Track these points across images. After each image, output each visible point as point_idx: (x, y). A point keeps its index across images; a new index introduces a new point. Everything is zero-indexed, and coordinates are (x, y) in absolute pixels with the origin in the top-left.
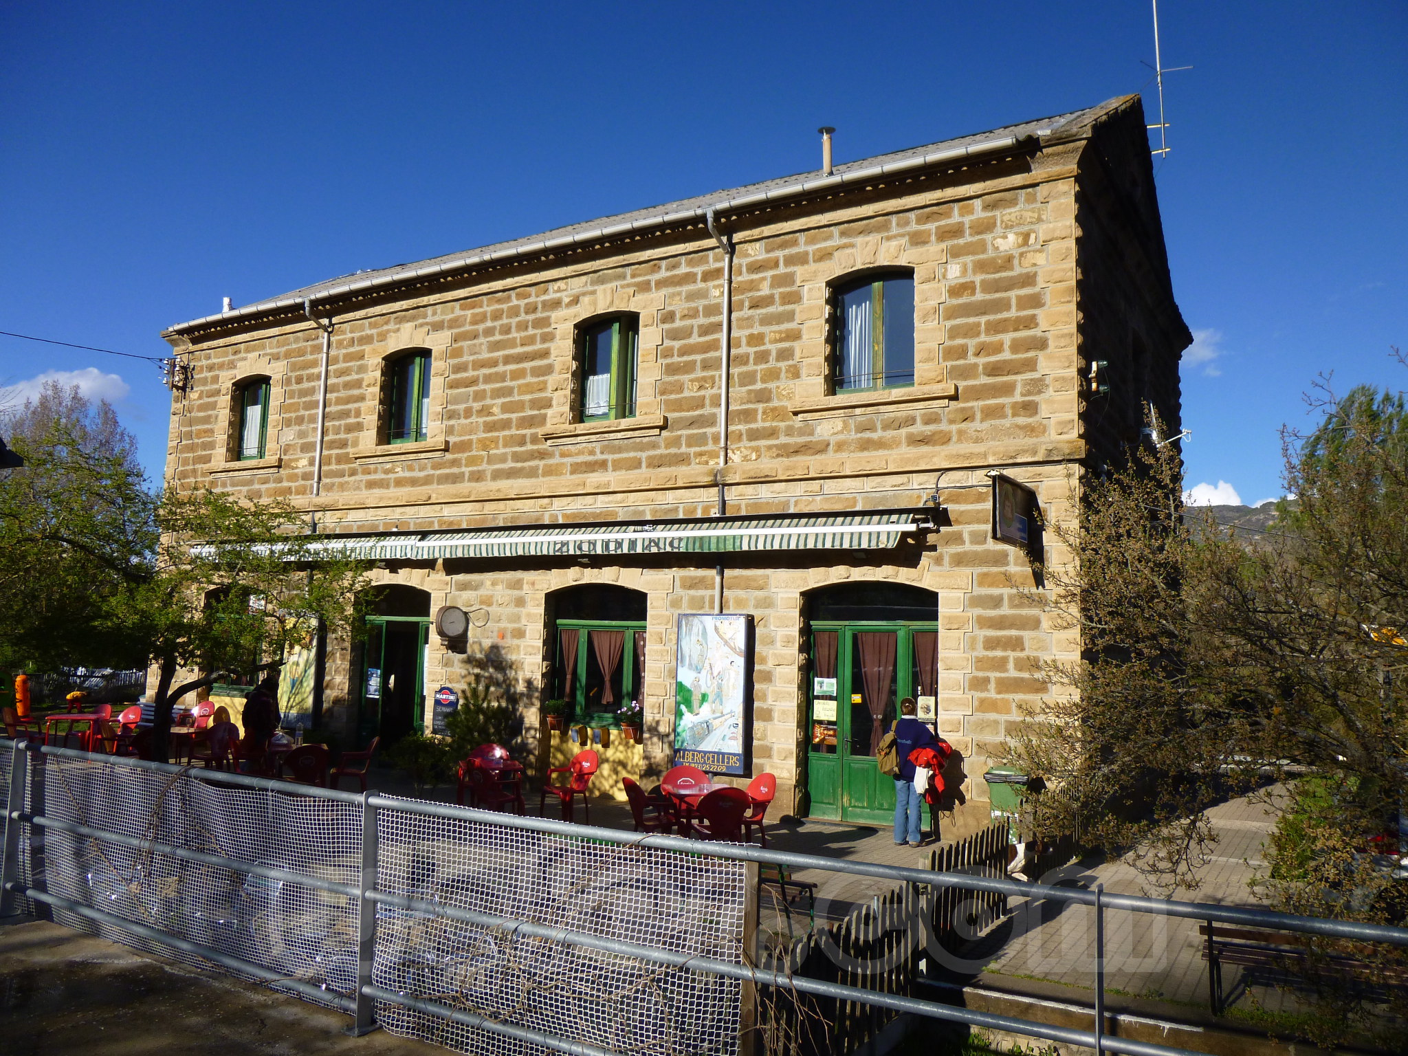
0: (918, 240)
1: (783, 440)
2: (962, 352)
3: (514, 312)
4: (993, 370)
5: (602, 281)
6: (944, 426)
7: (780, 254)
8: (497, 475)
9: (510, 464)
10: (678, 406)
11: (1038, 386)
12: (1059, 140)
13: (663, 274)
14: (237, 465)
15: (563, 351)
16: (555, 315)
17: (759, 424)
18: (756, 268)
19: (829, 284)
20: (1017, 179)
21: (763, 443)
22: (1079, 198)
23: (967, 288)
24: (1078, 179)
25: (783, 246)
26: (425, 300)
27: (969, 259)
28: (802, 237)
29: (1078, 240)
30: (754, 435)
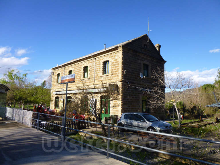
0: (110, 57)
1: (99, 80)
2: (113, 70)
3: (79, 66)
4: (115, 72)
5: (85, 62)
6: (111, 78)
7: (99, 59)
8: (77, 84)
9: (78, 83)
10: (91, 76)
11: (118, 73)
12: (120, 46)
13: (90, 62)
14: (58, 83)
15: (82, 70)
16: (82, 66)
17: (97, 78)
18: (97, 61)
19: (103, 62)
20: (117, 51)
21: (97, 80)
22: (122, 52)
23: (113, 63)
24: (122, 50)
25: (99, 58)
26: (72, 65)
27: (114, 59)
28: (101, 57)
29: (122, 57)
30: (97, 79)
